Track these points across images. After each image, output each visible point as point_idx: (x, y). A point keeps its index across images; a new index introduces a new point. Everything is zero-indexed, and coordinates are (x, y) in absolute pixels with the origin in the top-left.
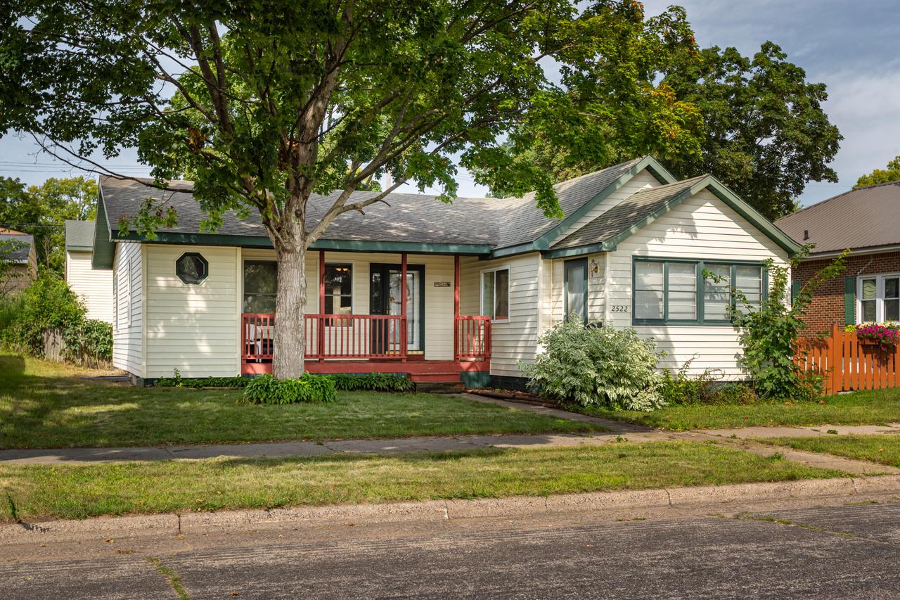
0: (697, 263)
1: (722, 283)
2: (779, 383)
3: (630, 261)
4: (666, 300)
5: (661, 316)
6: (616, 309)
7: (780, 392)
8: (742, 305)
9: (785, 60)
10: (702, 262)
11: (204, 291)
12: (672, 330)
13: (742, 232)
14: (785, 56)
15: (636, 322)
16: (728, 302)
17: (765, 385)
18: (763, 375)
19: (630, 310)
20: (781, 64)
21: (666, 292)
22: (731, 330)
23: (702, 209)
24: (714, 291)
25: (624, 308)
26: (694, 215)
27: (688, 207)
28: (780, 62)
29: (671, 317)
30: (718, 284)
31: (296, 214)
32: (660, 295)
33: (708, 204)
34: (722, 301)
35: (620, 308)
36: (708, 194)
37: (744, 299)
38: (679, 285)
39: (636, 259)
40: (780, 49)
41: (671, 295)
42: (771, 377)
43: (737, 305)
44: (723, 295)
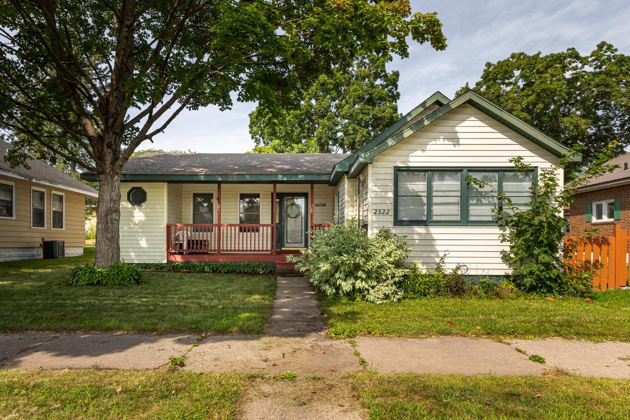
0: (461, 171)
1: (487, 188)
2: (539, 279)
3: (392, 171)
4: (430, 204)
5: (425, 218)
6: (378, 212)
7: (541, 288)
8: (507, 207)
9: (616, 53)
10: (465, 170)
11: (144, 210)
12: (433, 230)
13: (509, 141)
14: (616, 50)
15: (398, 222)
16: (494, 205)
17: (525, 280)
18: (524, 270)
19: (392, 213)
20: (613, 56)
21: (430, 196)
22: (497, 230)
23: (465, 123)
24: (480, 196)
25: (386, 211)
26: (457, 129)
27: (451, 123)
28: (612, 55)
29: (435, 218)
30: (483, 190)
31: (107, 145)
32: (425, 200)
33: (473, 118)
34: (489, 204)
35: (382, 211)
36: (472, 110)
37: (510, 201)
38: (444, 191)
39: (398, 170)
40: (612, 46)
41: (435, 200)
42: (531, 273)
43: (504, 207)
44: (490, 199)
